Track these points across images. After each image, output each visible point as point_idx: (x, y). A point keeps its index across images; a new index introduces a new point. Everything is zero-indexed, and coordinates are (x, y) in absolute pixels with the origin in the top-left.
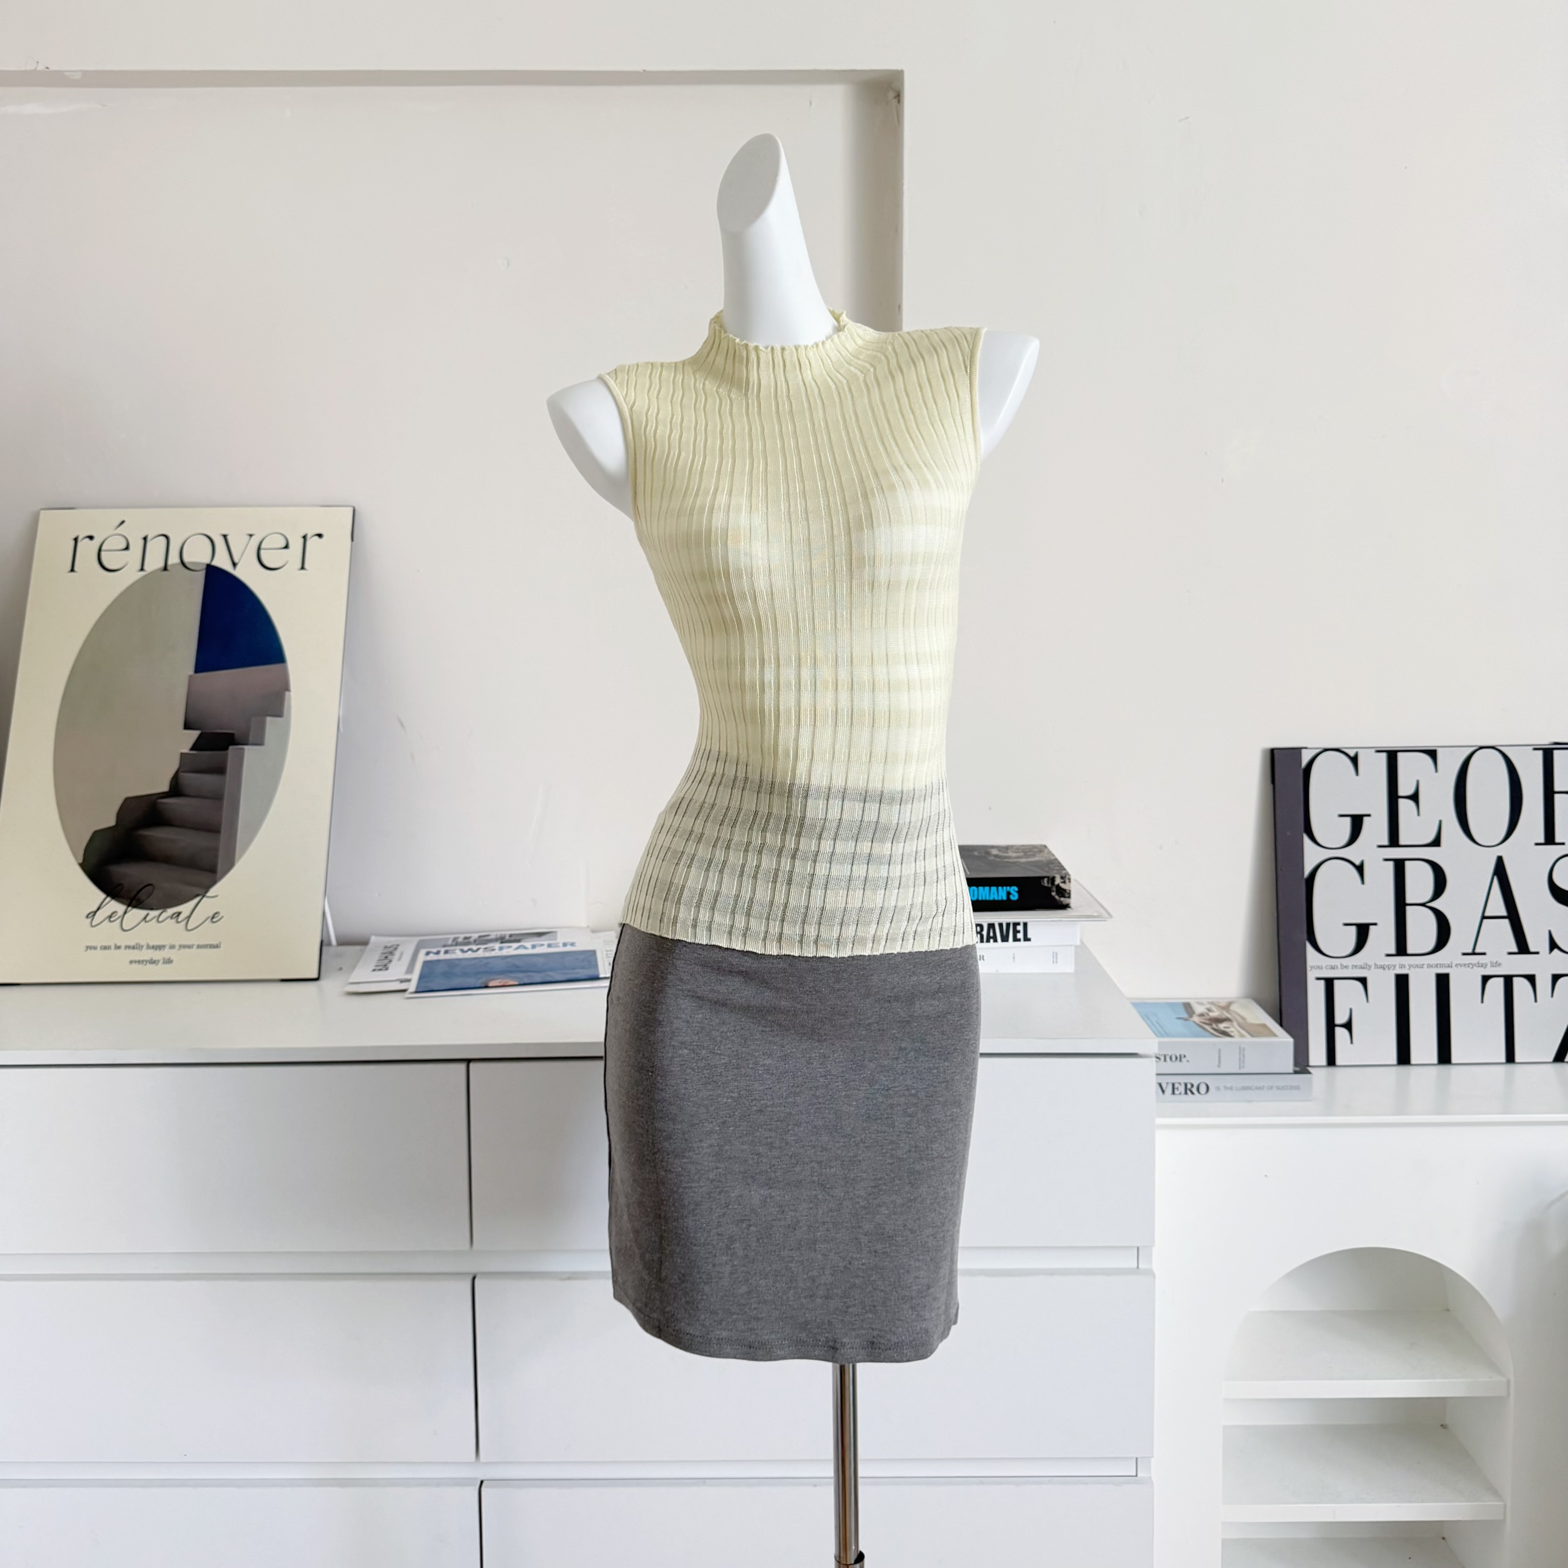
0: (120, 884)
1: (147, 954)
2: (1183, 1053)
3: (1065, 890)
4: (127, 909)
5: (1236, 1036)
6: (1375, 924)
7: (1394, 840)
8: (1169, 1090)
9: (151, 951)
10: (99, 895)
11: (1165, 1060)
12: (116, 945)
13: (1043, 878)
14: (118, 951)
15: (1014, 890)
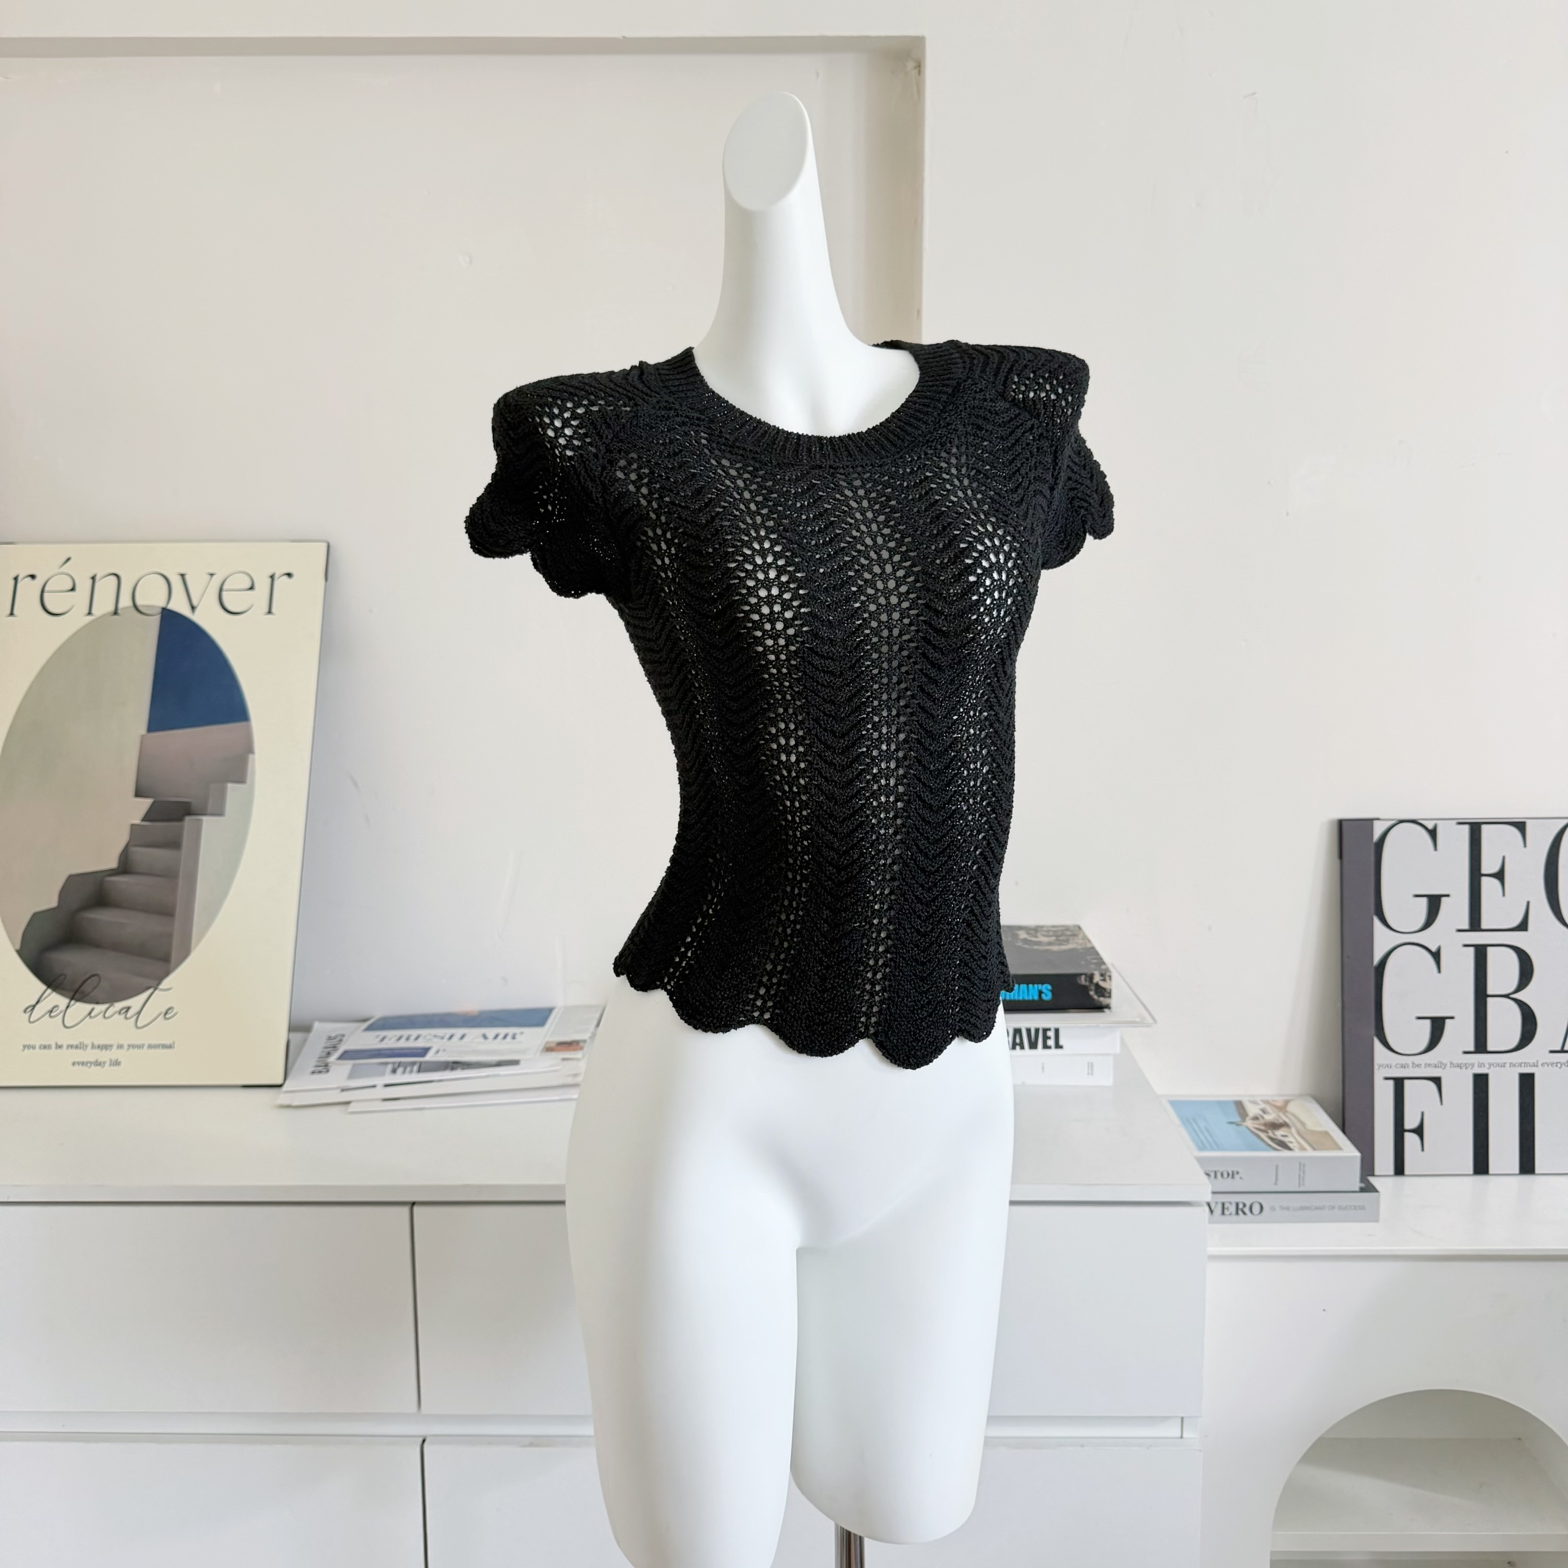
0: (61, 975)
1: (91, 1055)
2: (1235, 1169)
3: (1105, 989)
4: (70, 1003)
5: (1296, 1149)
6: (1452, 1018)
7: (1475, 924)
8: (1218, 1210)
9: (97, 1051)
10: (39, 986)
11: (1216, 1177)
12: (56, 1044)
13: (1081, 974)
14: (59, 1050)
15: (1046, 989)
